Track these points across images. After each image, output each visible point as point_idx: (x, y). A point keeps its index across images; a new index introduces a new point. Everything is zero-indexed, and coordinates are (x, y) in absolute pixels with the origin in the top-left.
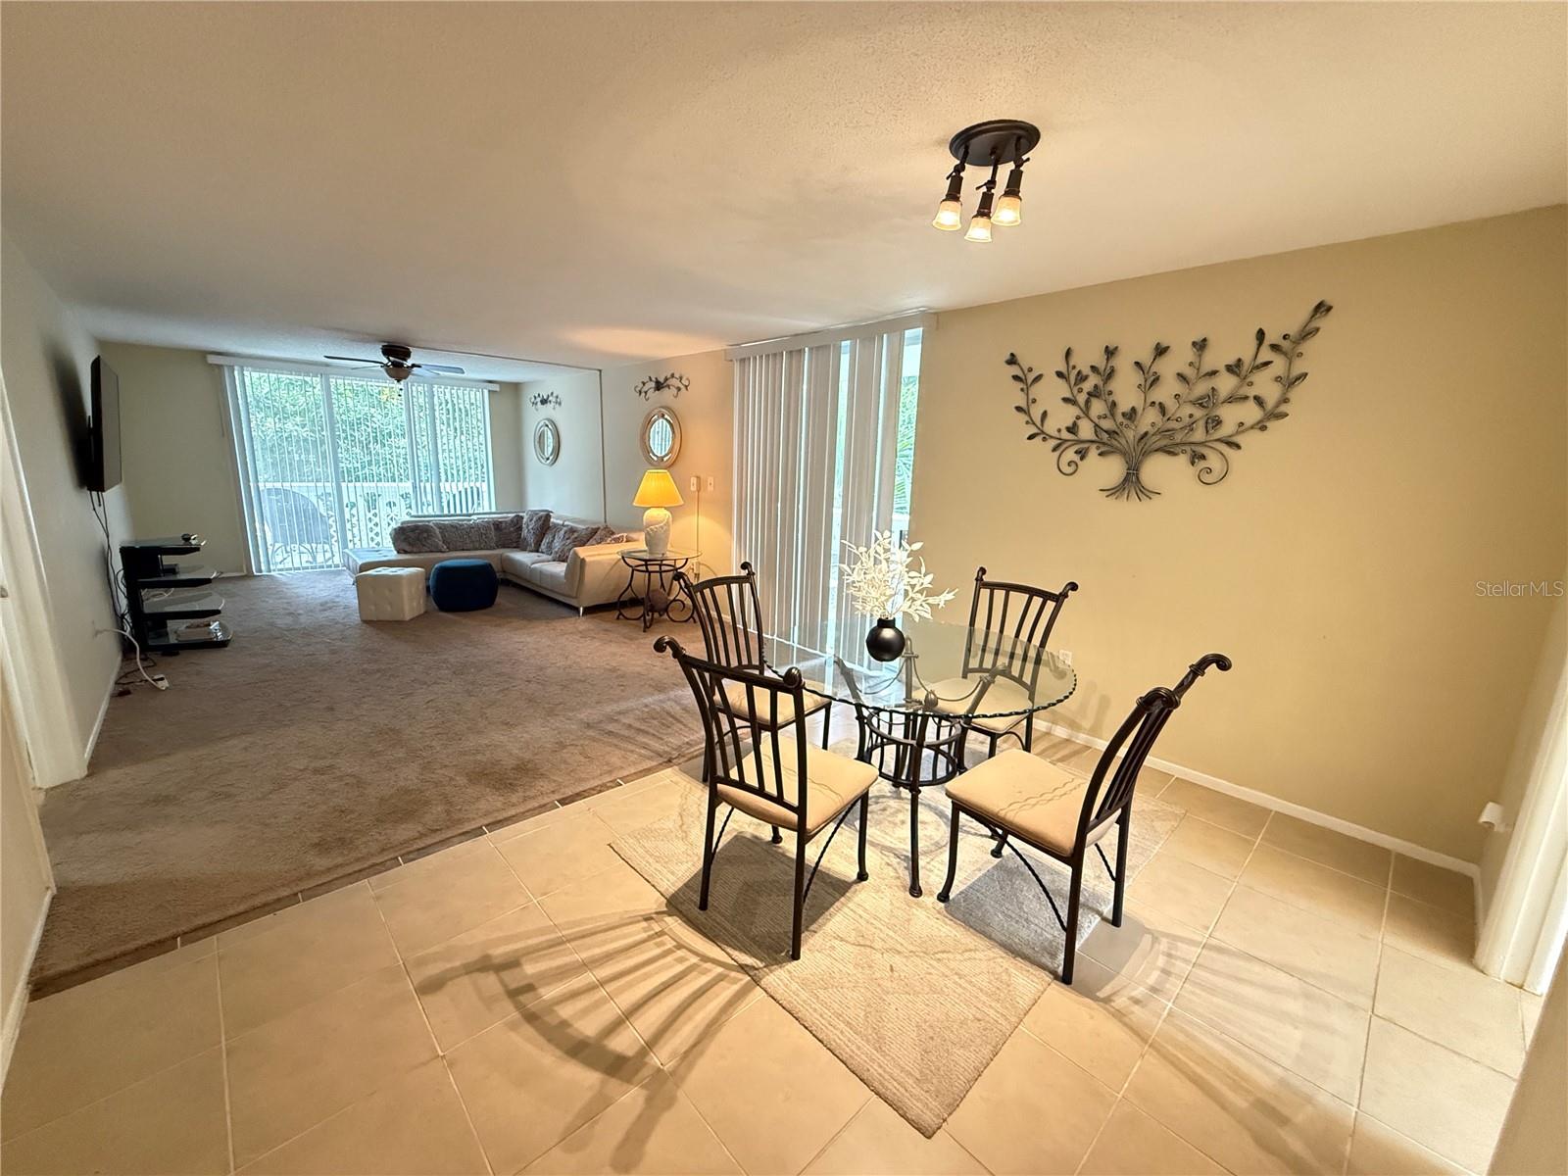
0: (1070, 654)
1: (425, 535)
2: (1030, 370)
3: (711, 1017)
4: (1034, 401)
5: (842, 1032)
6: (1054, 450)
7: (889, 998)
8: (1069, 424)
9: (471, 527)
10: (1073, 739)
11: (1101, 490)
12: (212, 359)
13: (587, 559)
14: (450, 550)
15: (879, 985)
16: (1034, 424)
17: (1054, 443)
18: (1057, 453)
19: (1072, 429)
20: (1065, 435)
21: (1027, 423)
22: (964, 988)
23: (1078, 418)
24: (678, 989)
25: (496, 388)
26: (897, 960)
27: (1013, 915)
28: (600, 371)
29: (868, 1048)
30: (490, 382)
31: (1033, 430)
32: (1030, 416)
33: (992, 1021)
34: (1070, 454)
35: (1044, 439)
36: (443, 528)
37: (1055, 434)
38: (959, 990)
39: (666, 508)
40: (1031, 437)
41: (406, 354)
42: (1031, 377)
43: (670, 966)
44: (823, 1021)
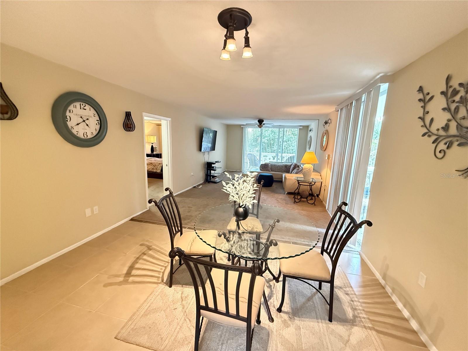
0: (425, 277)
1: (266, 166)
2: (428, 94)
3: (145, 281)
4: (428, 112)
5: (146, 306)
6: (433, 143)
7: (163, 312)
8: (443, 125)
9: (279, 166)
10: (419, 334)
11: (456, 170)
12: (242, 126)
13: (287, 178)
14: (272, 171)
15: (167, 308)
16: (426, 127)
17: (434, 138)
18: (435, 144)
19: (446, 128)
20: (442, 133)
21: (422, 126)
22: (174, 331)
23: (449, 120)
24: (152, 272)
25: (301, 127)
26: (180, 309)
27: (223, 338)
28: (319, 120)
29: (142, 313)
30: (300, 126)
31: (425, 130)
32: (424, 122)
33: (162, 343)
34: (442, 146)
35: (429, 136)
36: (272, 165)
37: (435, 132)
38: (173, 330)
39: (311, 164)
40: (424, 135)
41: (263, 121)
42: (428, 97)
43: (158, 268)
44: (149, 301)
